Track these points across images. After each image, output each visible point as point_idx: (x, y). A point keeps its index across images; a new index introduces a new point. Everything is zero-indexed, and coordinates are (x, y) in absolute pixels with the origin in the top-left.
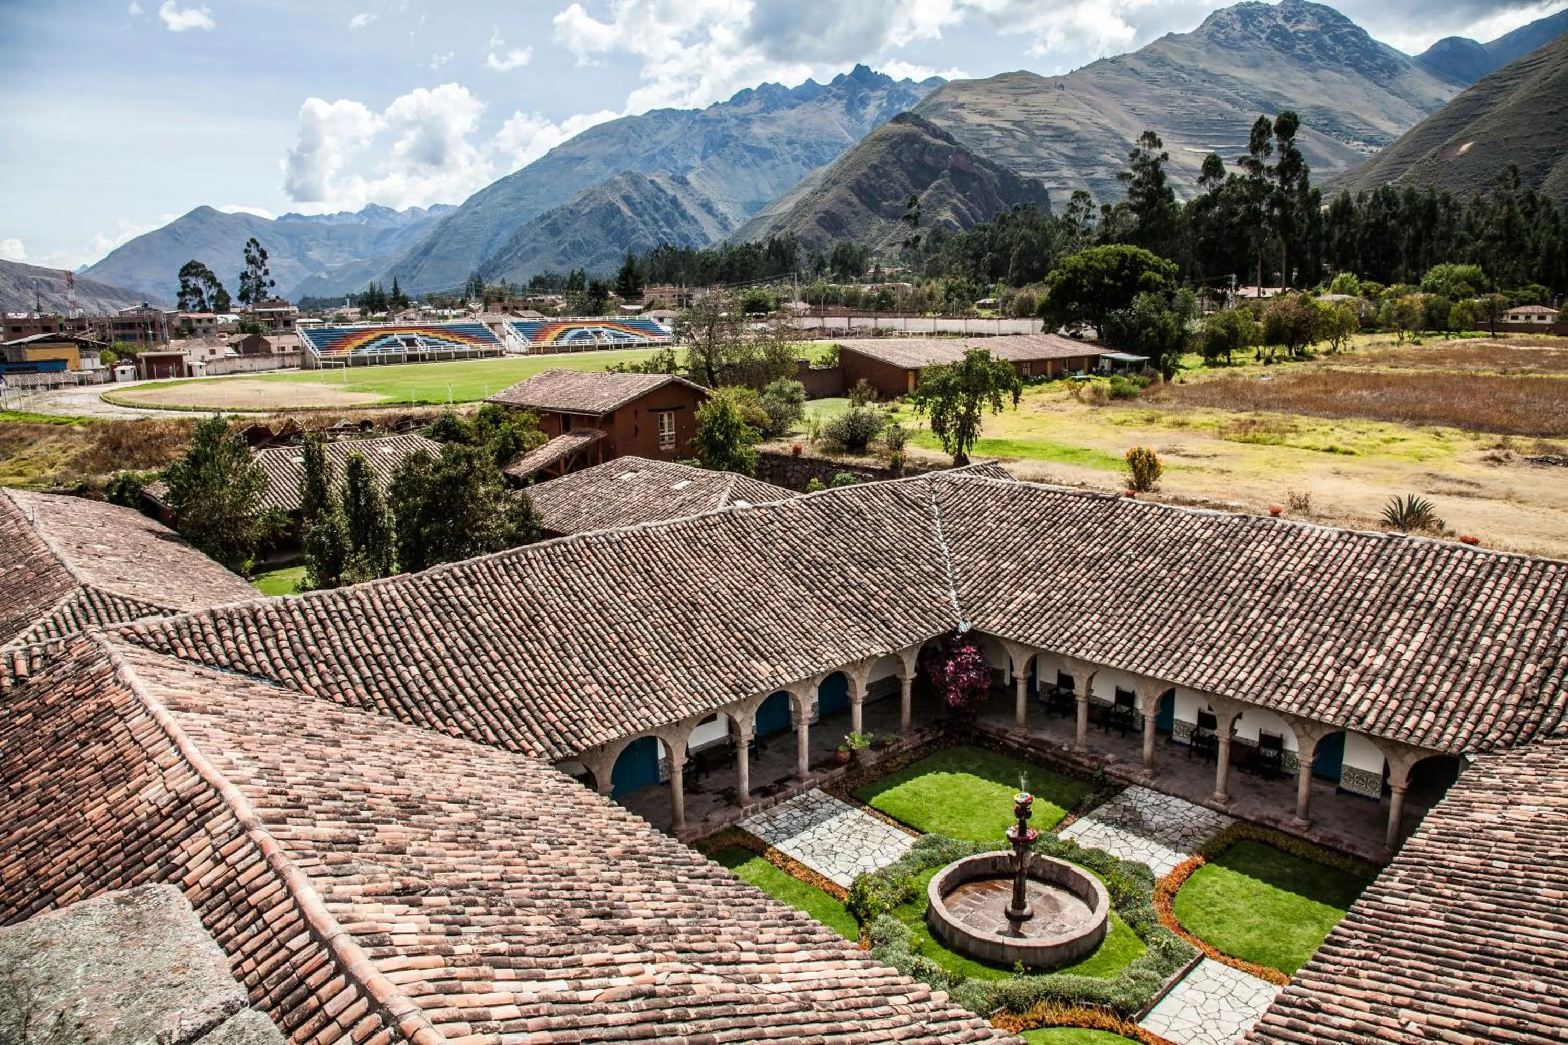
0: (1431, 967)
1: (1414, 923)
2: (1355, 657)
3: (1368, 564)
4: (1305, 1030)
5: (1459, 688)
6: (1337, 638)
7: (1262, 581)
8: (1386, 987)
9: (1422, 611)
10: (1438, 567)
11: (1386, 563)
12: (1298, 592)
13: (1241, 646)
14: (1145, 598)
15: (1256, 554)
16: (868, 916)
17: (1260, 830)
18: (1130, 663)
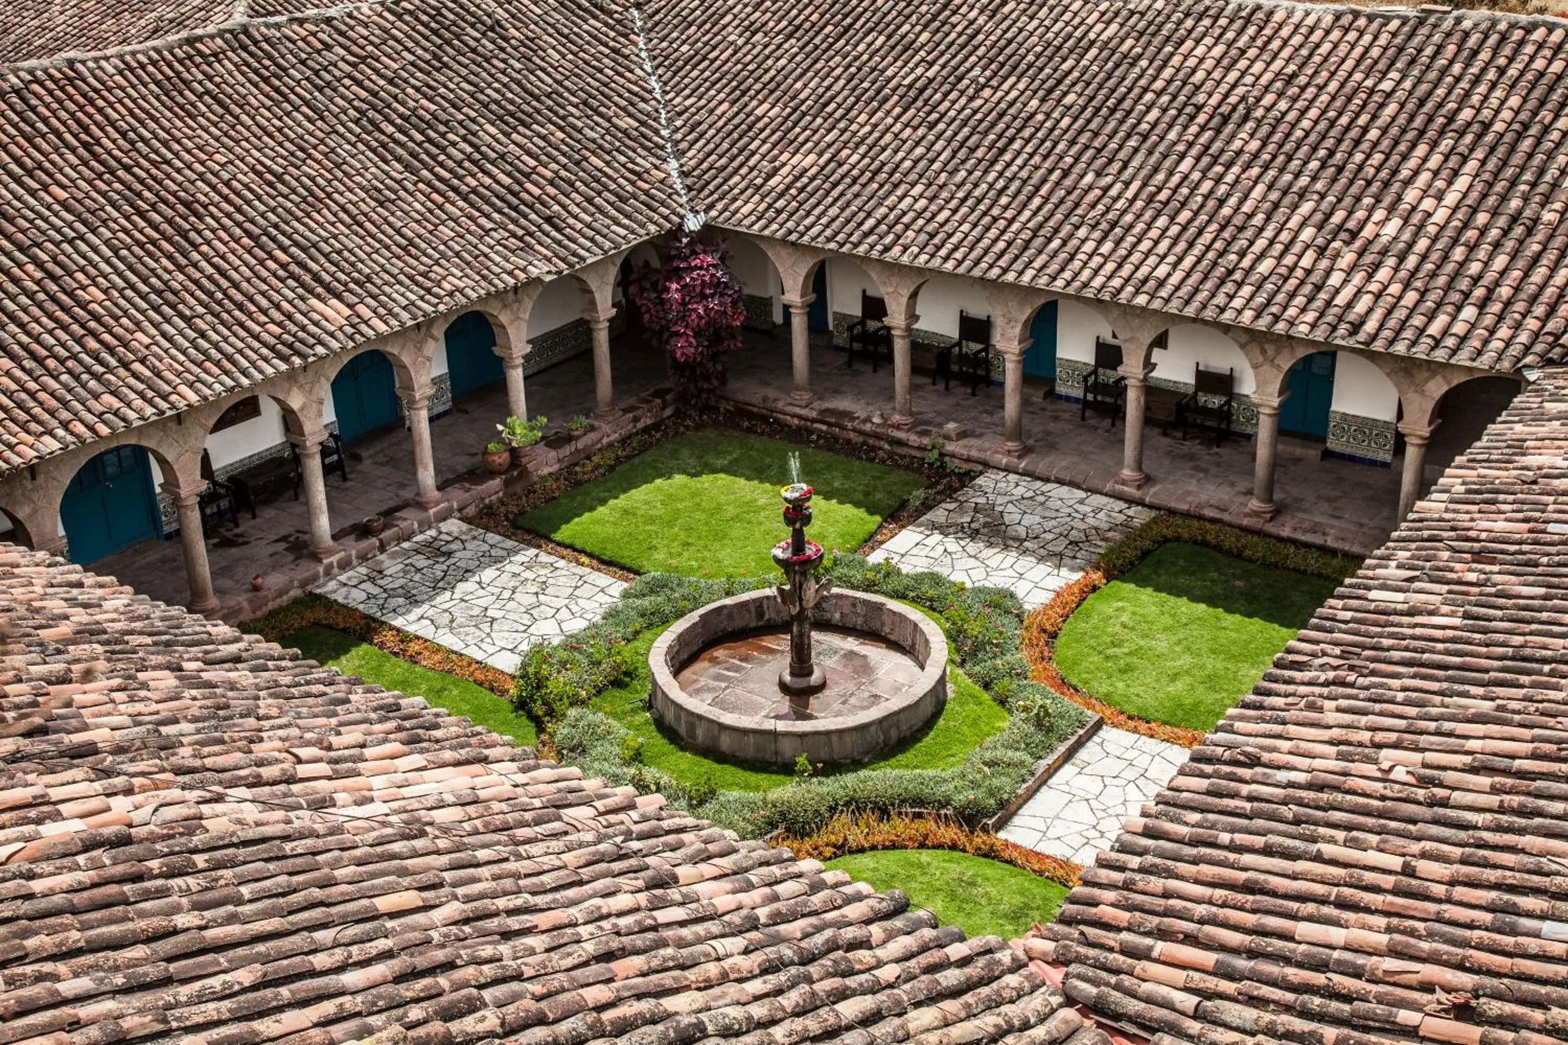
0: (1435, 686)
1: (1416, 625)
2: (1351, 224)
3: (1381, 66)
4: (1234, 795)
5: (1521, 263)
6: (1323, 196)
7: (1199, 108)
8: (1364, 720)
9: (1469, 138)
10: (1502, 61)
11: (1412, 62)
12: (1259, 122)
13: (1162, 222)
14: (1002, 151)
15: (1191, 62)
16: (551, 713)
17: (1195, 523)
18: (977, 263)
